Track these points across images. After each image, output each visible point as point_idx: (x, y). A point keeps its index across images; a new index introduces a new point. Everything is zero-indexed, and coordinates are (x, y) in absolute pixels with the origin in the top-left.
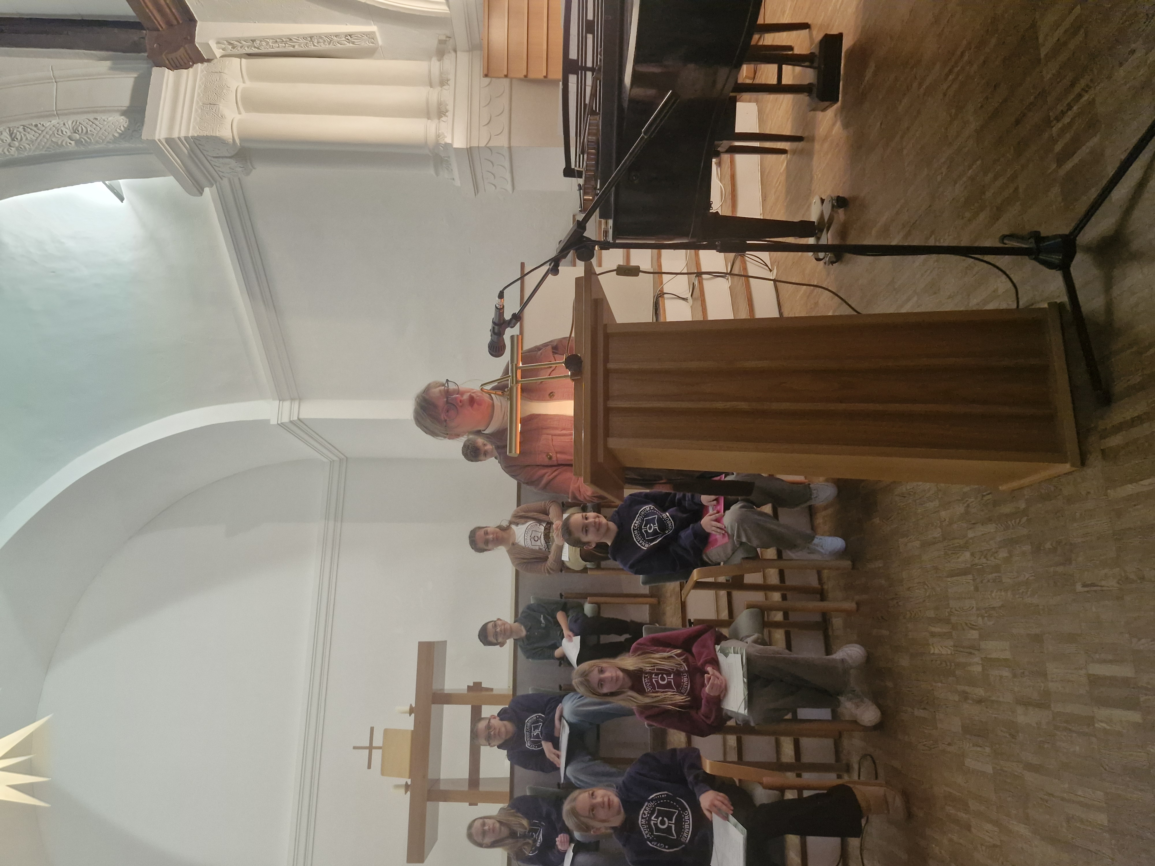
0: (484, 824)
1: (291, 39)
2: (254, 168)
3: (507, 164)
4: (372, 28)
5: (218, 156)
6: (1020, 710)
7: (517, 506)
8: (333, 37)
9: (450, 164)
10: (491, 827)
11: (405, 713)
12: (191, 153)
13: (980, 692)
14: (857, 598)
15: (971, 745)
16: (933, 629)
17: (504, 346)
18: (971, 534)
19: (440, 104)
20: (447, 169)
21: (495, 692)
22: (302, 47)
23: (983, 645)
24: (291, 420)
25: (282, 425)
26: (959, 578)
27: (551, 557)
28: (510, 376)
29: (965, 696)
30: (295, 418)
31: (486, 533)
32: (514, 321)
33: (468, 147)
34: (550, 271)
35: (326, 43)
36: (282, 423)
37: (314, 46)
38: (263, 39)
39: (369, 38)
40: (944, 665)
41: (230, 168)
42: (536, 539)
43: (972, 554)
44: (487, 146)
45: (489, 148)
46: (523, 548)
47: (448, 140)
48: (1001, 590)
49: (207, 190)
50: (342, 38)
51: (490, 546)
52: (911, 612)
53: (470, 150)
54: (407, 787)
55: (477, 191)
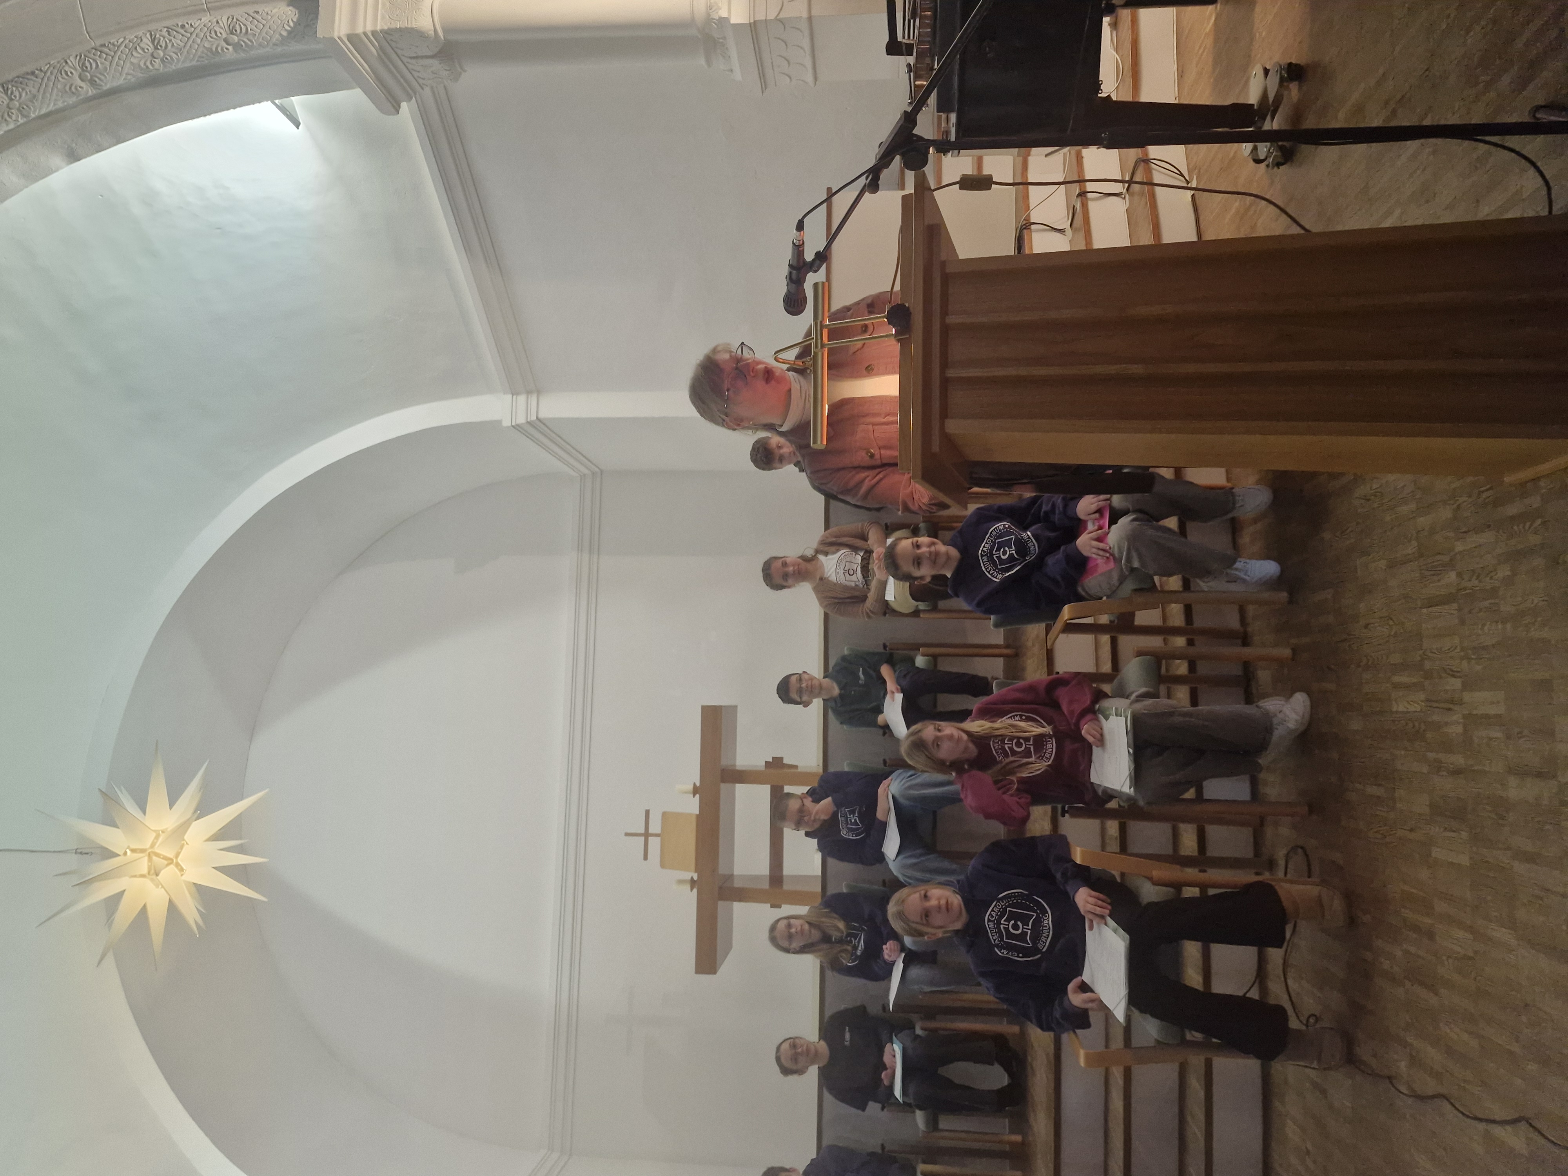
0: (789, 926)
2: (465, 71)
3: (806, 43)
5: (415, 55)
6: (1513, 781)
7: (826, 530)
9: (727, 48)
10: (799, 929)
11: (688, 793)
12: (382, 54)
13: (1459, 760)
14: (1294, 641)
15: (1442, 830)
16: (1397, 679)
17: (805, 299)
18: (1459, 547)
20: (724, 57)
21: (799, 770)
23: (1467, 696)
24: (529, 420)
25: (517, 427)
26: (1438, 608)
27: (872, 595)
28: (813, 338)
29: (1438, 767)
30: (534, 418)
31: (785, 564)
32: (818, 262)
33: (752, 21)
34: (866, 188)
36: (517, 425)
40: (1411, 725)
41: (433, 73)
42: (851, 572)
43: (1460, 575)
44: (778, 17)
45: (780, 21)
46: (835, 584)
47: (724, 13)
48: (1497, 622)
49: (404, 105)
51: (790, 582)
52: (1369, 657)
53: (754, 27)
54: (693, 883)
55: (764, 86)
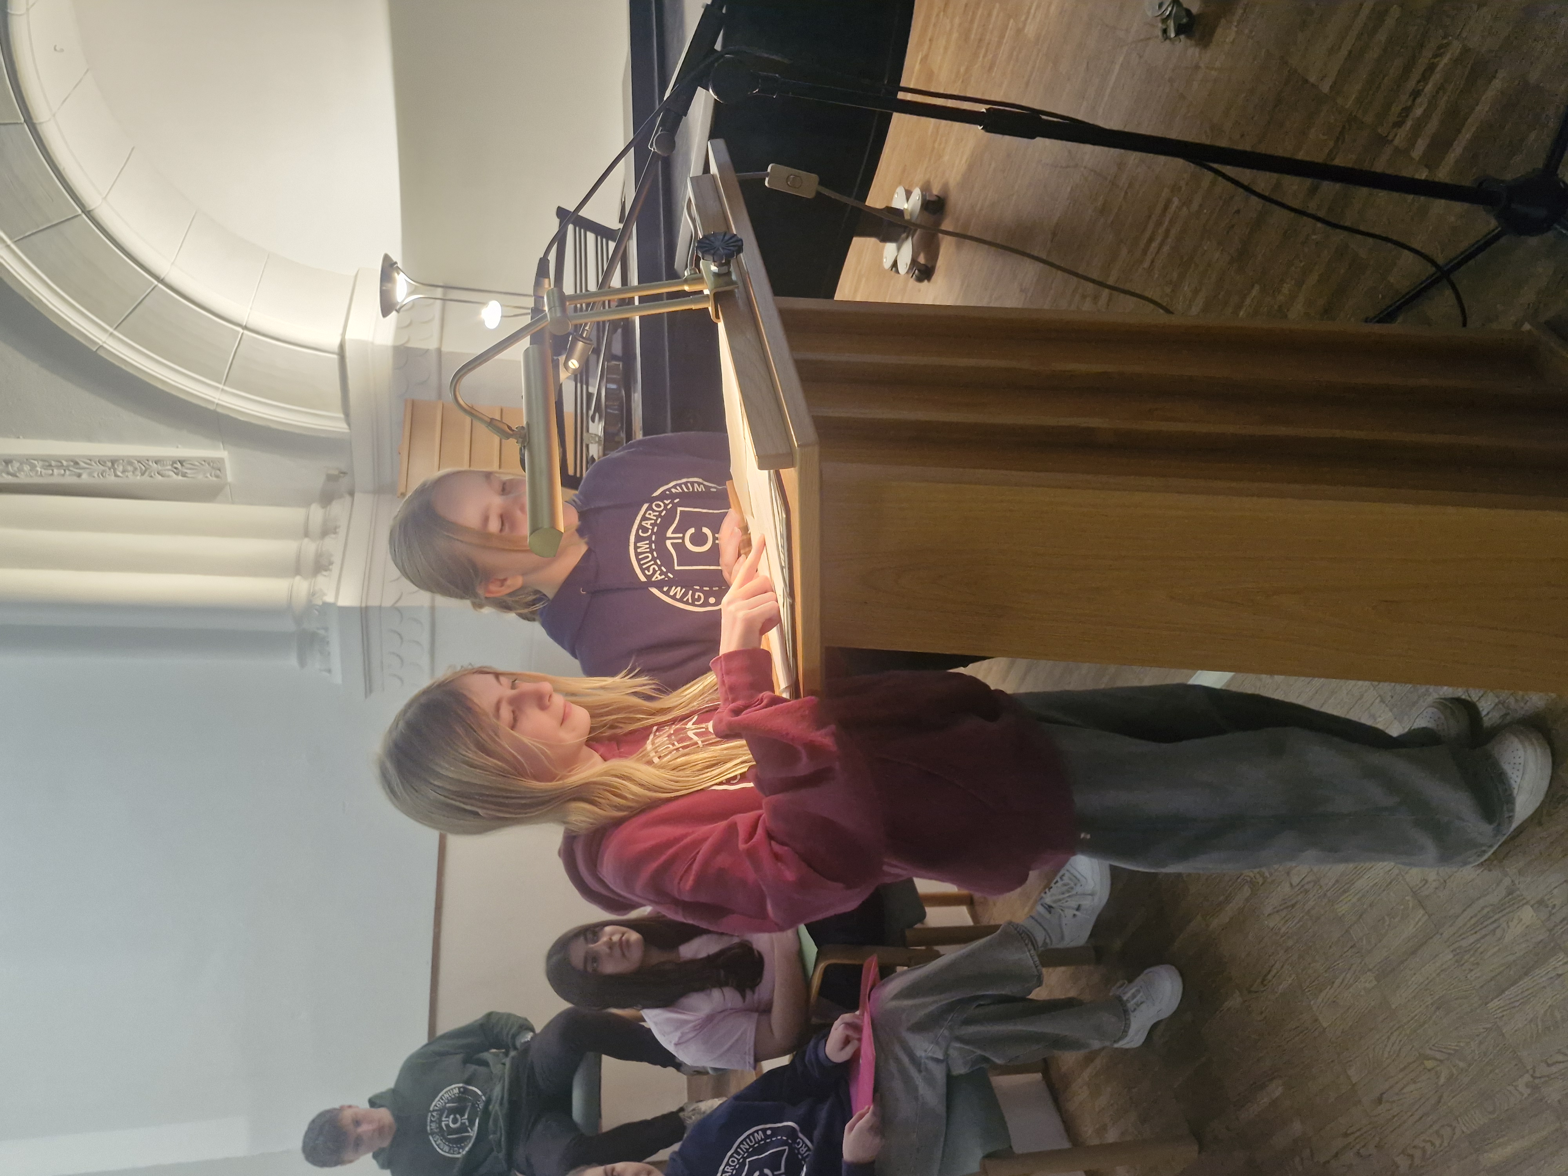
1: (76, 463)
3: (425, 638)
4: (220, 453)
8: (150, 463)
9: (328, 643)
19: (319, 556)
20: (321, 653)
22: (94, 477)
33: (363, 605)
35: (138, 473)
37: (116, 476)
38: (28, 460)
39: (213, 468)
44: (395, 606)
45: (398, 610)
47: (330, 598)
50: (167, 465)
53: (364, 613)
55: (369, 689)
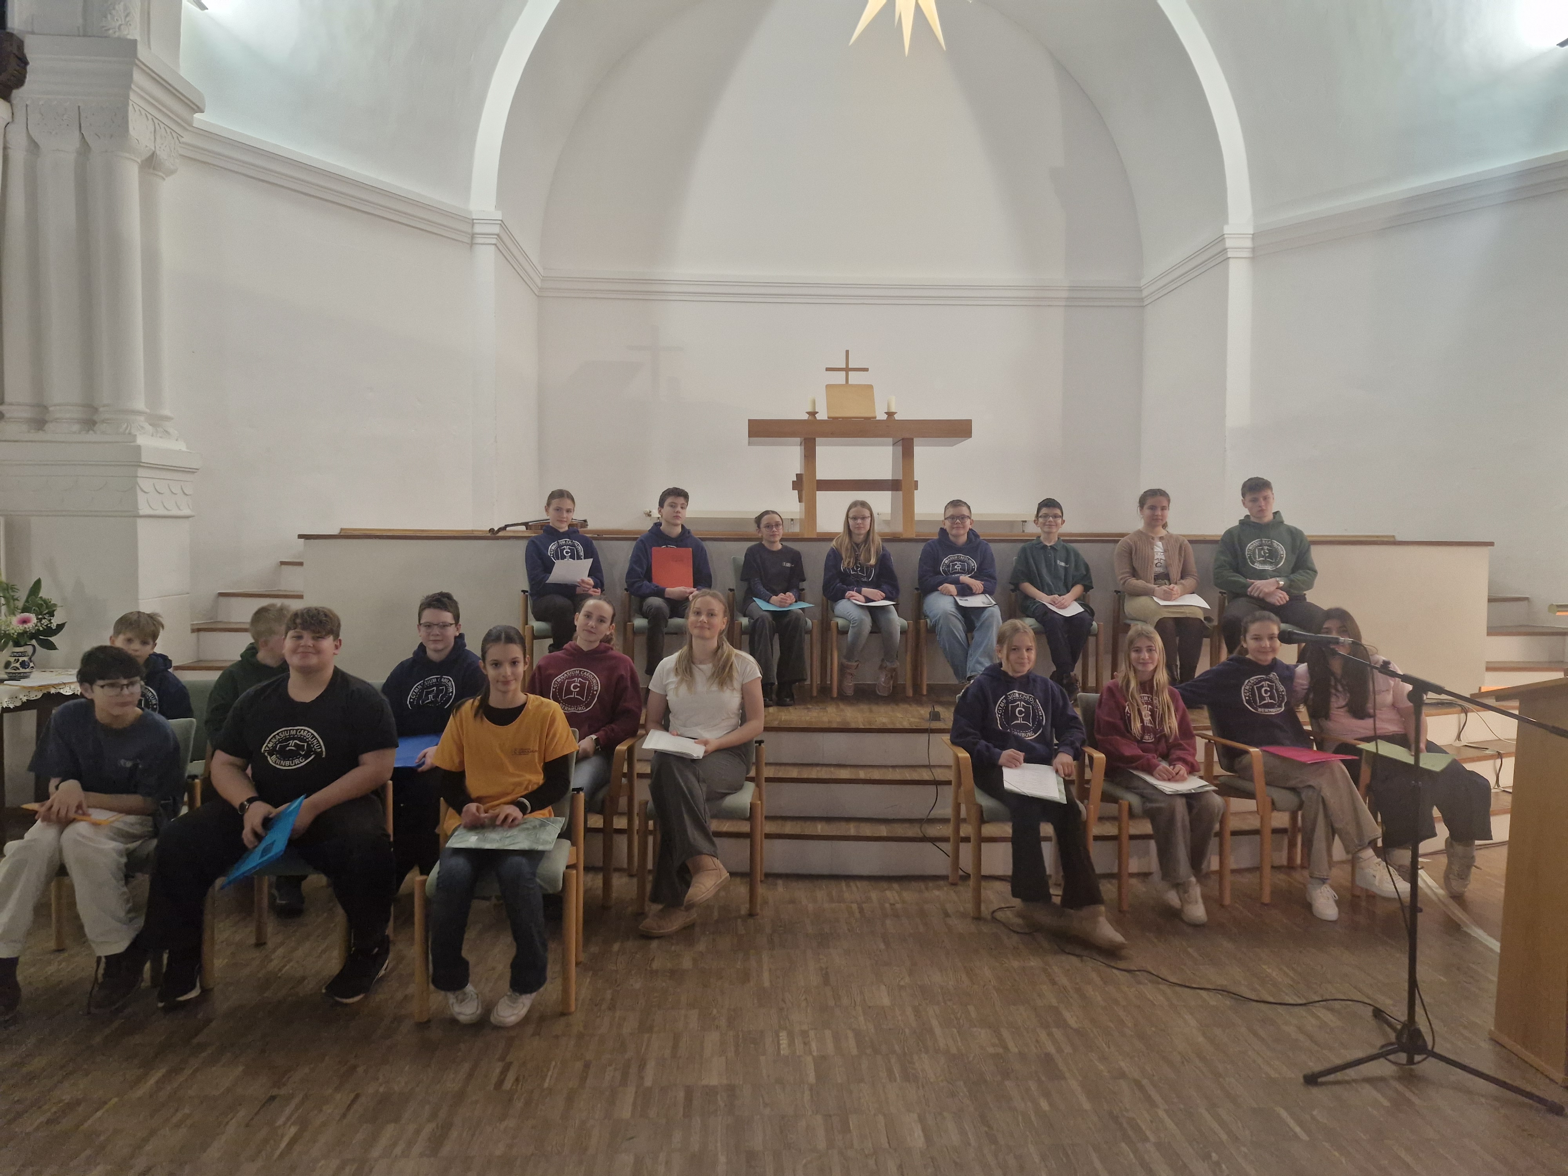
11: (889, 407)
24: (1228, 249)
30: (1230, 254)
31: (1163, 508)
36: (1223, 238)
54: (813, 414)
